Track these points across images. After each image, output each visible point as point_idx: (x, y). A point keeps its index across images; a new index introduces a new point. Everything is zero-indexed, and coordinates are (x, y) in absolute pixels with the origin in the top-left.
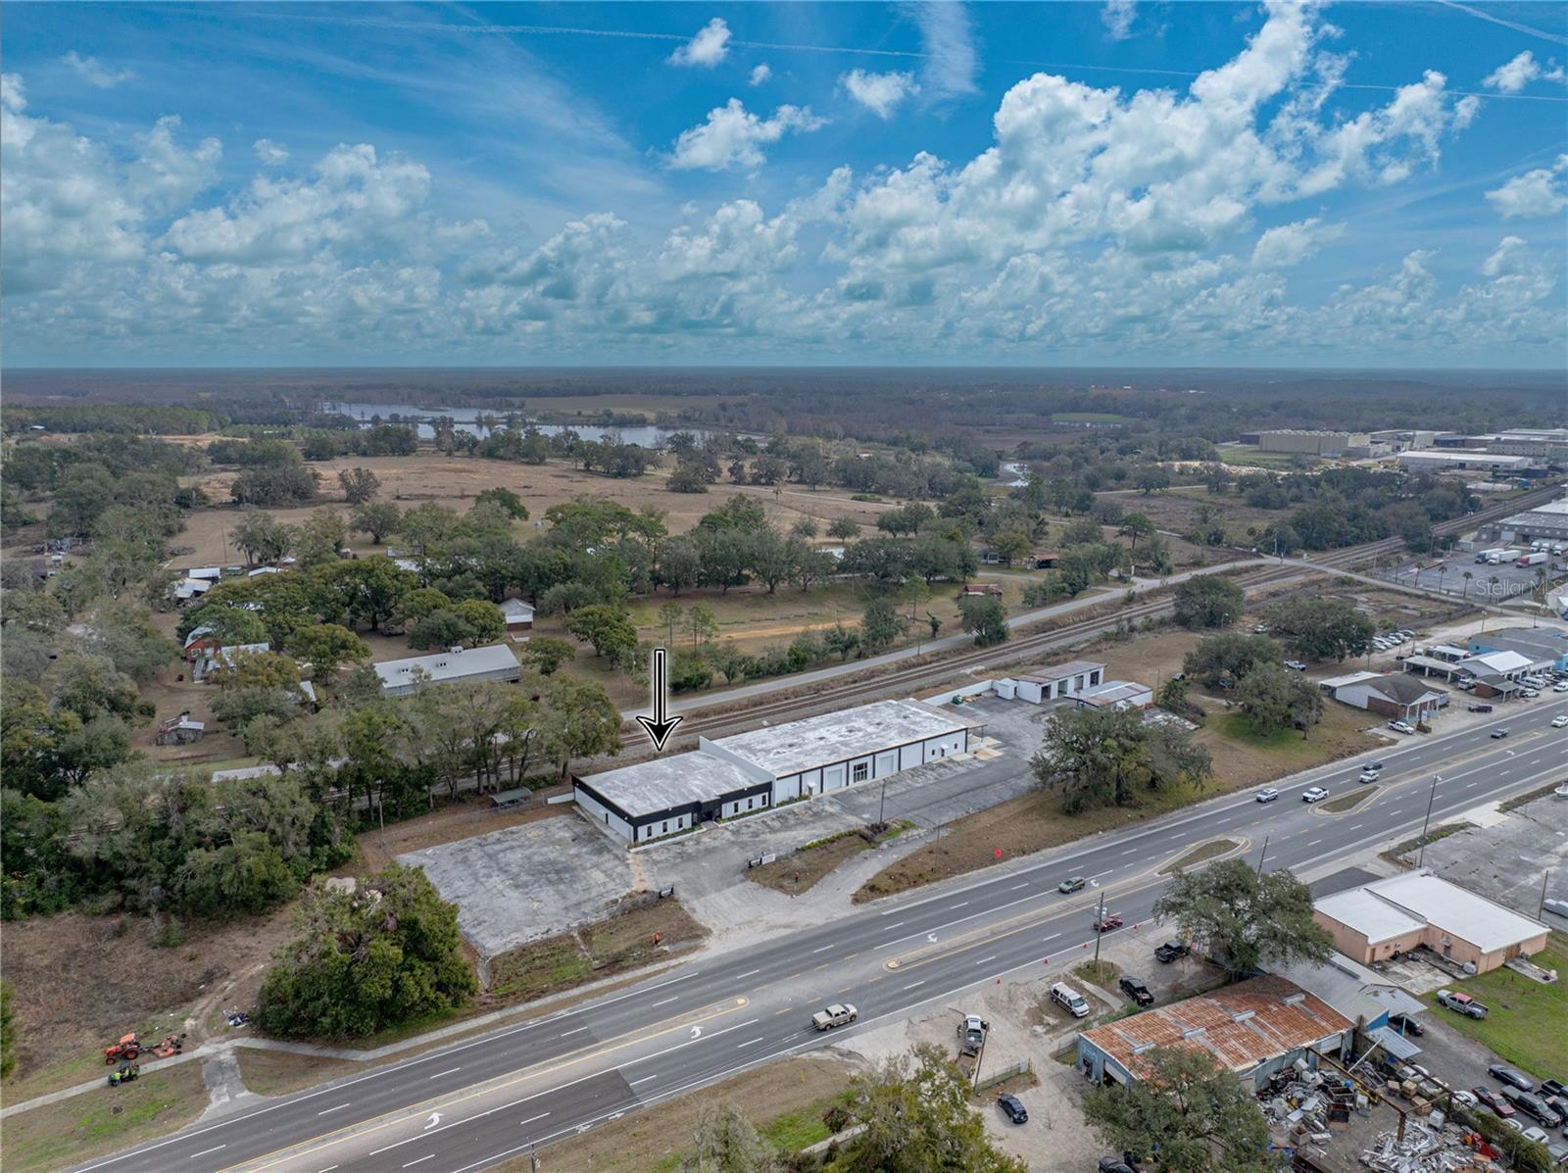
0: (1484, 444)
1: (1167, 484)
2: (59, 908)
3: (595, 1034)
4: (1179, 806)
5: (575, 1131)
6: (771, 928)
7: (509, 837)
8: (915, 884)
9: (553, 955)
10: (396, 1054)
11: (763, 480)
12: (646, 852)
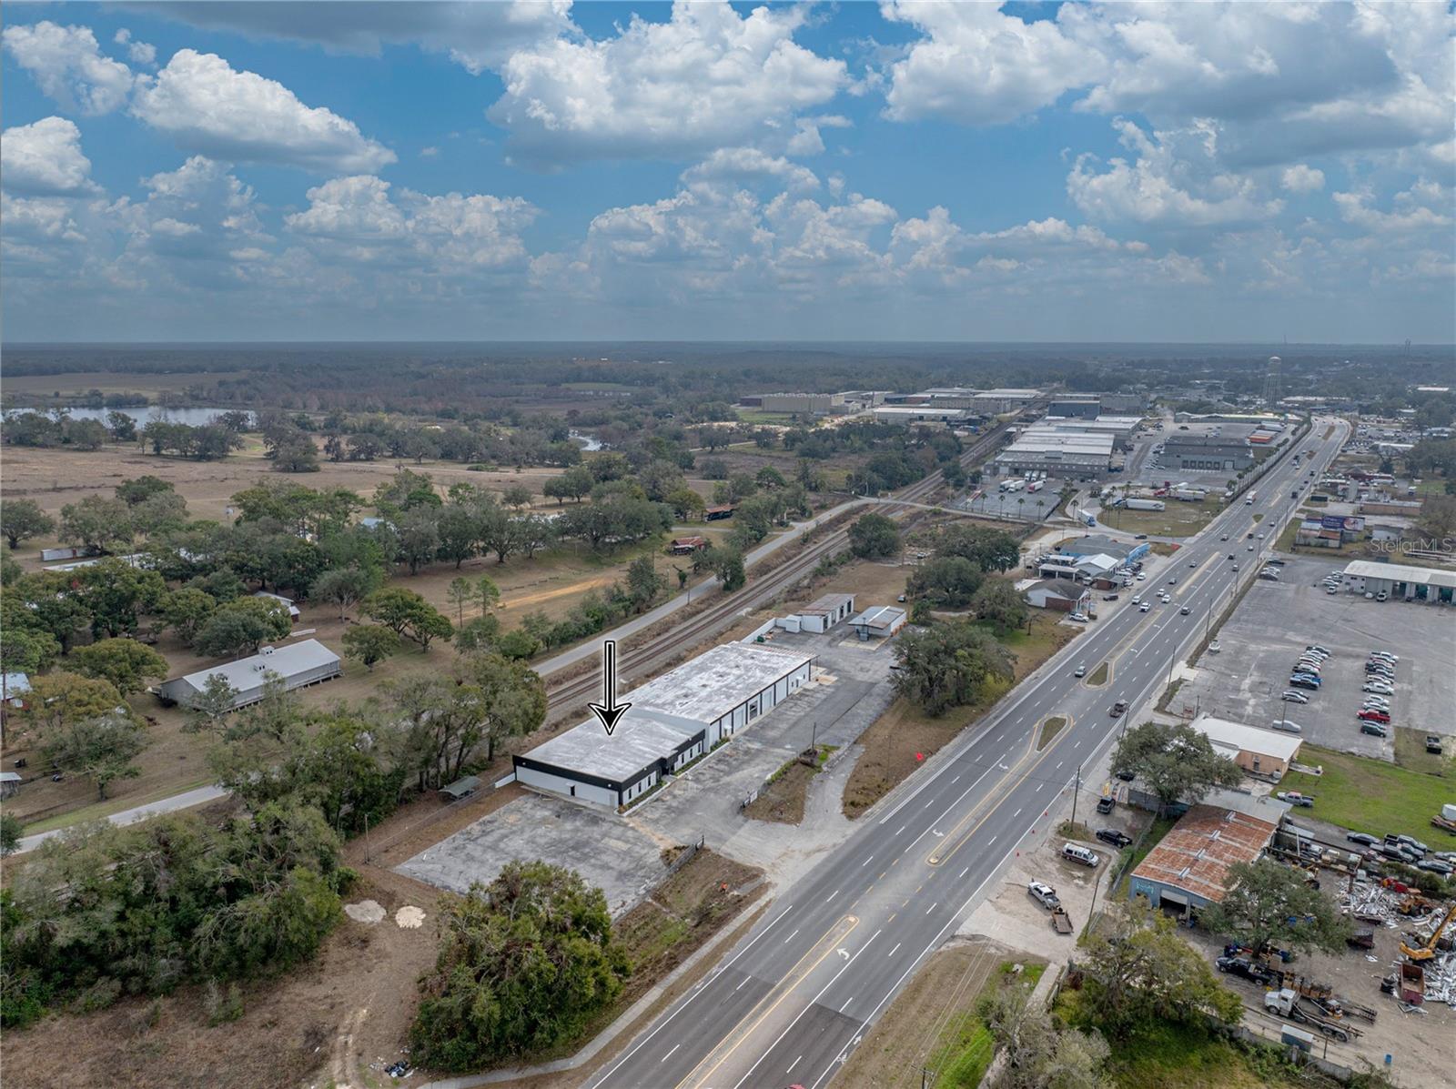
0: (924, 400)
1: (728, 442)
2: (38, 1017)
3: (765, 979)
4: (998, 698)
5: (839, 1064)
6: (808, 855)
7: (489, 828)
8: (881, 794)
9: (647, 924)
10: (605, 1049)
11: (362, 456)
12: (636, 813)
